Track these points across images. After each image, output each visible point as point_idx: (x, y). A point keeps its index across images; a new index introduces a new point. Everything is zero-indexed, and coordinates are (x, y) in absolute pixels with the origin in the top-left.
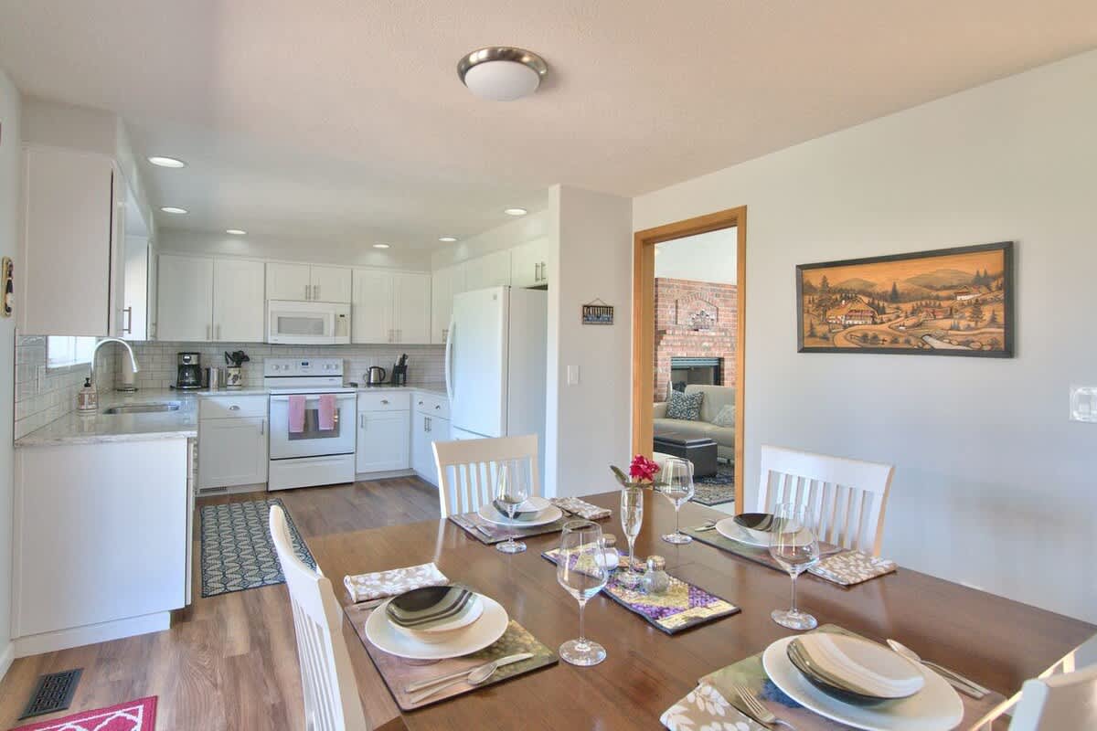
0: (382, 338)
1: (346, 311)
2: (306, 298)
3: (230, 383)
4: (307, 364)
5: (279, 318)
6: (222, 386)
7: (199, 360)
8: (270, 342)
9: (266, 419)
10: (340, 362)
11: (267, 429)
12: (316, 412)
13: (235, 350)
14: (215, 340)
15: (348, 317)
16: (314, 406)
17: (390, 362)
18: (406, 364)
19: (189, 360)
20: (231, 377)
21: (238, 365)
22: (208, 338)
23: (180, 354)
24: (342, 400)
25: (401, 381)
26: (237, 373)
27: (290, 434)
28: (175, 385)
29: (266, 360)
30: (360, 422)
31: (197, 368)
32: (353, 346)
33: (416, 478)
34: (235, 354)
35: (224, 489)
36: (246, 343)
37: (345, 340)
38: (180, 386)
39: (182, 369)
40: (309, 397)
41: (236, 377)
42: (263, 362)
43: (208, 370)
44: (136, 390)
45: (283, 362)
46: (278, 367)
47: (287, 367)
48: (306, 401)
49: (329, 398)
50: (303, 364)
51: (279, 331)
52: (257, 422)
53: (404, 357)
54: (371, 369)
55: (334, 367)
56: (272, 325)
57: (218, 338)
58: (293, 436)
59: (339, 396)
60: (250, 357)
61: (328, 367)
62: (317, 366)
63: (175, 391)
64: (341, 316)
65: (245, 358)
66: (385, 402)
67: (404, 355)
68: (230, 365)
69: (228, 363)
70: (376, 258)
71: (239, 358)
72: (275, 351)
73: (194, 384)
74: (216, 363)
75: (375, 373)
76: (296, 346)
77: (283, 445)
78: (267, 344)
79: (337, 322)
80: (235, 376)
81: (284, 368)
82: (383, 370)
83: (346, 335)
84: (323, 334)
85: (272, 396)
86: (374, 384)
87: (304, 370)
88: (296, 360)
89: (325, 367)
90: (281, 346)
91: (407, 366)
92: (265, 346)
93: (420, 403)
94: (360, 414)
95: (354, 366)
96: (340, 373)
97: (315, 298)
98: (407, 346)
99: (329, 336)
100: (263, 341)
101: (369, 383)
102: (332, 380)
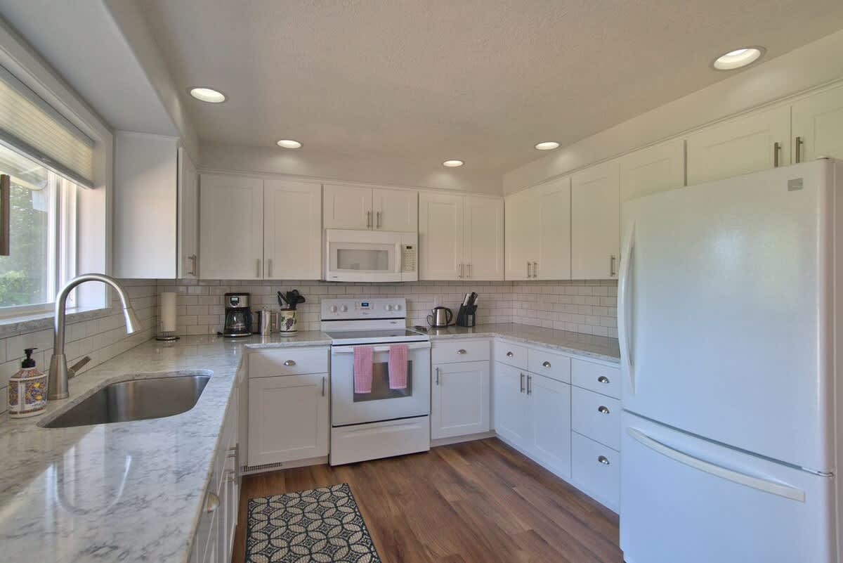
0: (451, 274)
1: (413, 242)
2: (368, 226)
3: (284, 328)
4: (367, 305)
5: (338, 250)
6: (275, 333)
7: (248, 301)
8: (328, 279)
9: (326, 376)
10: (403, 302)
11: (327, 390)
12: (386, 365)
13: (290, 290)
14: (266, 278)
15: (415, 249)
16: (383, 359)
17: (456, 301)
18: (475, 303)
19: (238, 302)
20: (285, 322)
21: (293, 308)
22: (258, 275)
23: (227, 295)
24: (414, 350)
25: (470, 323)
26: (291, 317)
27: (355, 394)
28: (222, 332)
29: (322, 301)
30: (436, 376)
31: (246, 311)
32: (421, 285)
33: (495, 440)
34: (288, 293)
35: (279, 464)
36: (301, 281)
37: (410, 276)
38: (227, 333)
39: (230, 312)
40: (378, 348)
41: (290, 322)
42: (320, 303)
43: (259, 313)
44: (177, 338)
45: (340, 303)
46: (336, 309)
47: (346, 309)
48: (375, 353)
49: (398, 348)
50: (363, 305)
51: (339, 267)
52: (317, 380)
53: (473, 296)
54: (436, 309)
55: (397, 308)
56: (331, 259)
57: (270, 275)
58: (358, 398)
59: (412, 346)
60: (305, 297)
61: (390, 308)
62: (379, 307)
63: (221, 339)
64: (408, 247)
65: (301, 299)
66: (463, 352)
67: (473, 294)
68: (284, 307)
69: (281, 304)
70: (444, 179)
71: (293, 299)
72: (333, 290)
73: (243, 331)
74: (269, 305)
75: (440, 314)
76: (354, 284)
77: (347, 408)
78: (325, 281)
79: (403, 255)
80: (289, 320)
81: (343, 309)
82: (449, 310)
83: (413, 270)
84: (387, 269)
85: (332, 347)
86: (440, 327)
87: (365, 311)
88: (355, 300)
89: (387, 308)
90: (338, 284)
91: (476, 306)
92: (321, 284)
93: (509, 354)
94: (434, 367)
95: (417, 306)
96: (403, 314)
97: (378, 226)
98: (478, 283)
99: (394, 272)
100: (320, 279)
101: (434, 327)
102: (394, 323)
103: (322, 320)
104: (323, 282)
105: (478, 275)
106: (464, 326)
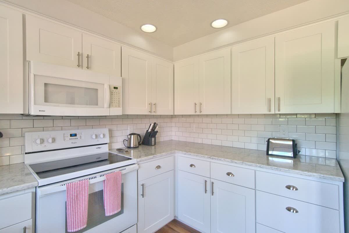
0: (144, 110)
2: (78, 65)
4: (75, 135)
8: (32, 113)
10: (106, 131)
12: (101, 192)
15: (120, 89)
17: (143, 128)
18: (156, 129)
25: (153, 143)
29: (26, 134)
37: (117, 111)
42: (23, 136)
45: (47, 135)
46: (42, 141)
47: (54, 140)
50: (71, 135)
51: (46, 100)
53: (154, 127)
54: (131, 135)
55: (102, 136)
61: (97, 136)
64: (115, 88)
66: (159, 167)
67: (155, 123)
72: (38, 123)
75: (134, 138)
76: (62, 118)
78: (29, 115)
79: (111, 93)
81: (50, 140)
82: (138, 135)
83: (119, 106)
84: (97, 105)
85: (38, 189)
86: (134, 148)
87: (74, 141)
88: (63, 132)
89: (94, 137)
90: (45, 118)
91: (157, 132)
92: (24, 118)
93: (191, 166)
94: (140, 183)
95: (116, 133)
96: (107, 140)
97: (88, 68)
98: (161, 117)
99: (104, 108)
100: (22, 113)
101: (129, 147)
102: (99, 148)
103: (26, 153)
104: (26, 116)
105: (160, 112)
106: (149, 145)
